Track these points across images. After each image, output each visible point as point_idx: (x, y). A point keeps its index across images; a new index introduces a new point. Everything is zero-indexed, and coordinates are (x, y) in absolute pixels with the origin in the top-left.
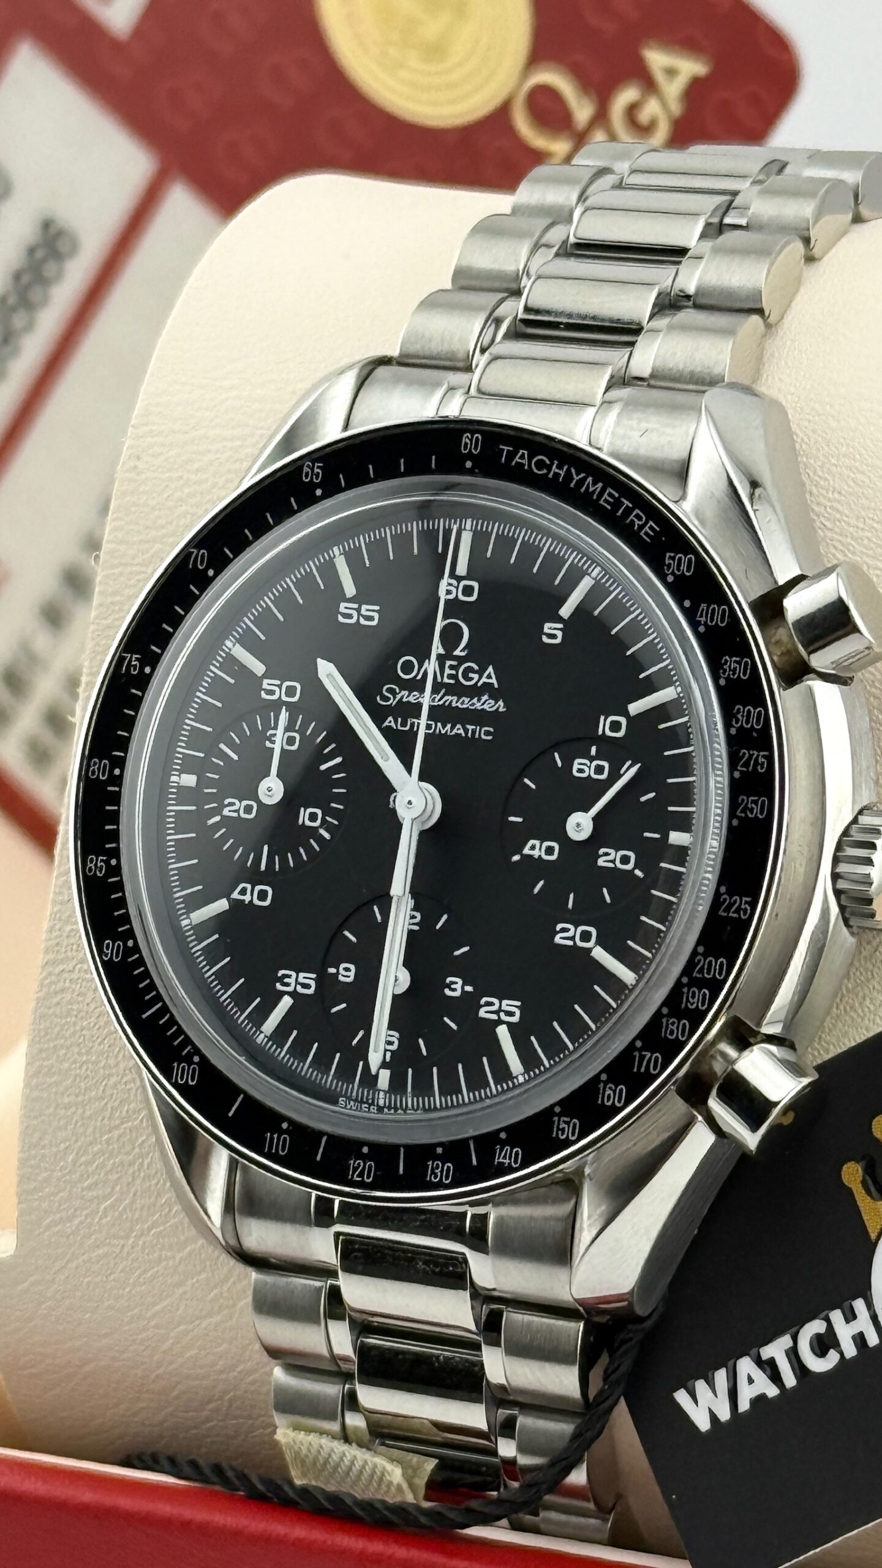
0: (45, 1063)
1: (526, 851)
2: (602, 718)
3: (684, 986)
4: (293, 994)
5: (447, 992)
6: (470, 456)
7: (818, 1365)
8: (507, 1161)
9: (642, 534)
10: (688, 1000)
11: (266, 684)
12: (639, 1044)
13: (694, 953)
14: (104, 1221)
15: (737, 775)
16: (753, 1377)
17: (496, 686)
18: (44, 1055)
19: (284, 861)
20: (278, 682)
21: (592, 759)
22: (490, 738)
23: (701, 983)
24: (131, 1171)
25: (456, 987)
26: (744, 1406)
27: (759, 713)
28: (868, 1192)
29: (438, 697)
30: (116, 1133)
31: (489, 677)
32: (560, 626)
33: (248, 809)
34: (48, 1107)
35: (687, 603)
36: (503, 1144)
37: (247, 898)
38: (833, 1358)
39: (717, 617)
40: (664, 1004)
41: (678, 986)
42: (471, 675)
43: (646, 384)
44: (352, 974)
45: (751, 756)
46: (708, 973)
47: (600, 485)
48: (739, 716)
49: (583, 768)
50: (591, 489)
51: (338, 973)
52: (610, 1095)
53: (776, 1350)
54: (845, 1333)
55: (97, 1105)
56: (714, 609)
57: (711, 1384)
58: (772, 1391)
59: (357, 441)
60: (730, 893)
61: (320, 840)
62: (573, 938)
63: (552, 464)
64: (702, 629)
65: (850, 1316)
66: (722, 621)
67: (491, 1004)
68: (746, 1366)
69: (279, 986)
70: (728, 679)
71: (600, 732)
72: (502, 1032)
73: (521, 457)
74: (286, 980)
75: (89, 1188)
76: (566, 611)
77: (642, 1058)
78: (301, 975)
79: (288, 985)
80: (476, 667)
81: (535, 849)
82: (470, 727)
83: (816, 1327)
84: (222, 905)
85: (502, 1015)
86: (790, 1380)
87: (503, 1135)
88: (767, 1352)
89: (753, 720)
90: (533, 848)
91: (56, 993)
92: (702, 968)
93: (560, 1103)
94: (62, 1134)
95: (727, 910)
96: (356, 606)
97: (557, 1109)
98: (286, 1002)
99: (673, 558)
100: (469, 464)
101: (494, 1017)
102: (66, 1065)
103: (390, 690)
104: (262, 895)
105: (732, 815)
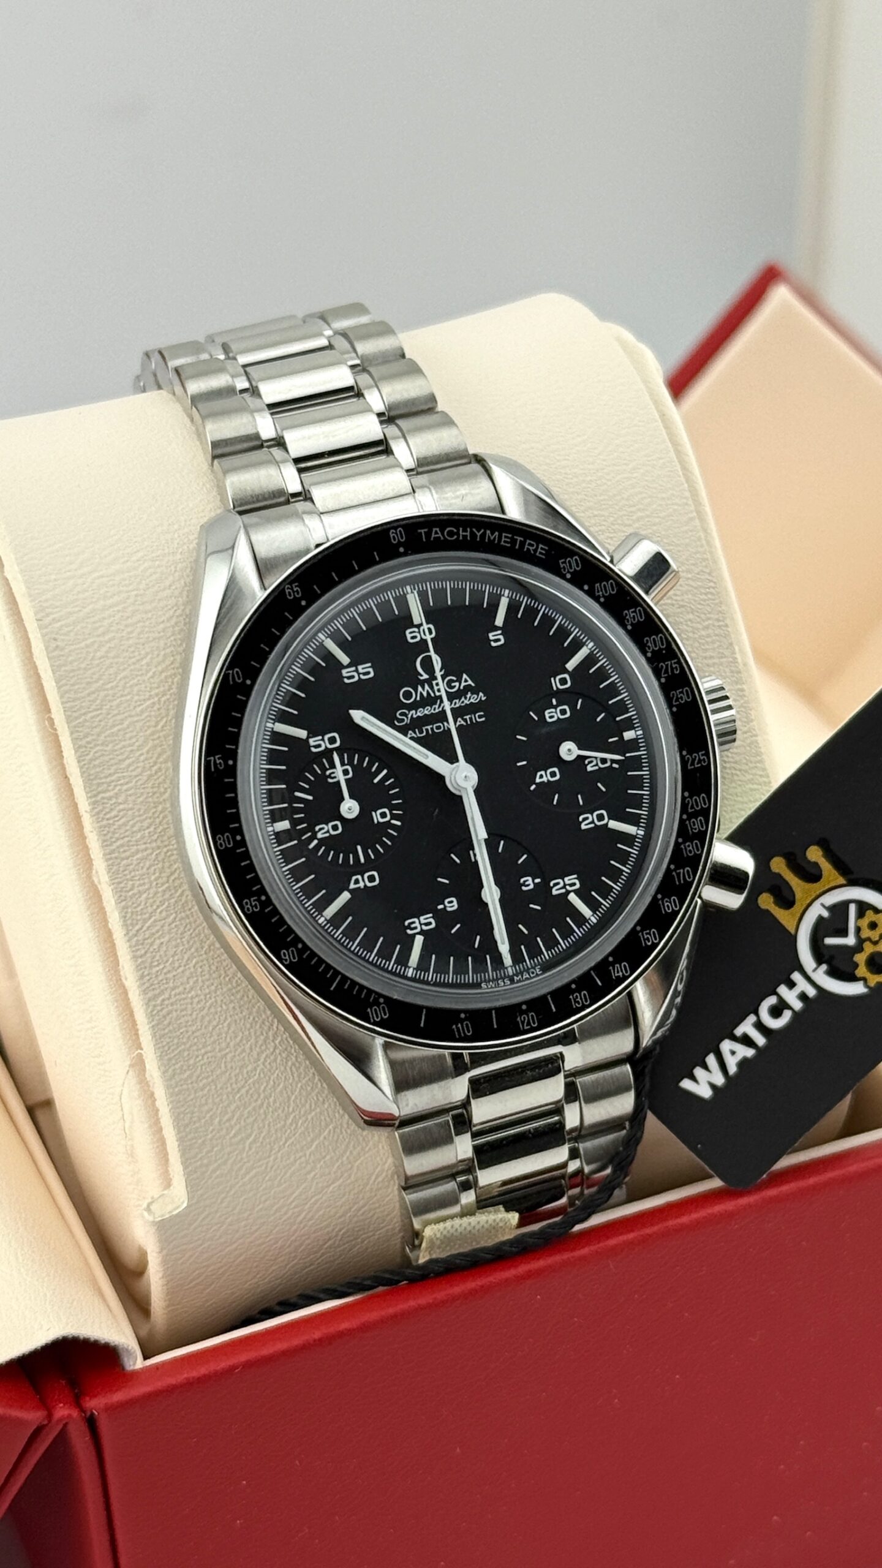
0: (177, 1066)
1: (538, 780)
2: (552, 679)
3: (685, 820)
4: (422, 933)
5: (524, 888)
6: (400, 544)
7: (775, 1024)
8: (621, 974)
9: (538, 554)
10: (692, 829)
11: (312, 742)
12: (672, 867)
13: (683, 799)
14: (250, 1153)
15: (663, 680)
16: (734, 1050)
17: (473, 685)
18: (173, 1062)
19: (375, 851)
20: (320, 738)
21: (555, 707)
22: (483, 719)
23: (695, 815)
24: (262, 1111)
25: (529, 883)
26: (732, 1069)
27: (661, 638)
28: (780, 907)
29: (437, 706)
30: (243, 1091)
31: (466, 681)
32: (499, 632)
33: (335, 828)
34: (189, 1095)
35: (586, 587)
36: (613, 964)
37: (361, 885)
38: (787, 1015)
39: (609, 588)
40: (678, 836)
41: (682, 821)
42: (453, 684)
43: (414, 473)
44: (455, 903)
45: (667, 666)
46: (697, 806)
47: (497, 533)
48: (649, 644)
49: (552, 715)
50: (492, 538)
51: (445, 907)
52: (668, 906)
53: (747, 1027)
54: (790, 996)
55: (224, 1079)
56: (605, 585)
57: (706, 1067)
58: (750, 1052)
59: (316, 560)
60: (690, 753)
61: (394, 827)
62: (593, 822)
63: (459, 530)
64: (602, 600)
65: (791, 985)
66: (613, 590)
67: (558, 884)
68: (726, 1046)
69: (409, 932)
70: (632, 624)
71: (555, 688)
72: (572, 898)
73: (436, 532)
74: (413, 926)
75: (235, 1136)
76: (499, 621)
77: (679, 875)
78: (422, 918)
79: (415, 928)
80: (454, 678)
81: (543, 777)
82: (467, 717)
83: (772, 1000)
84: (346, 896)
85: (568, 887)
86: (760, 1040)
87: (611, 959)
88: (739, 1031)
89: (659, 643)
90: (541, 776)
91: (164, 1017)
92: (692, 805)
93: (638, 923)
94: (206, 1108)
95: (693, 764)
96: (354, 669)
97: (638, 928)
98: (419, 940)
99: (565, 562)
100: (402, 550)
101: (563, 891)
102: (192, 1062)
103: (402, 714)
104: (372, 879)
105: (670, 706)
